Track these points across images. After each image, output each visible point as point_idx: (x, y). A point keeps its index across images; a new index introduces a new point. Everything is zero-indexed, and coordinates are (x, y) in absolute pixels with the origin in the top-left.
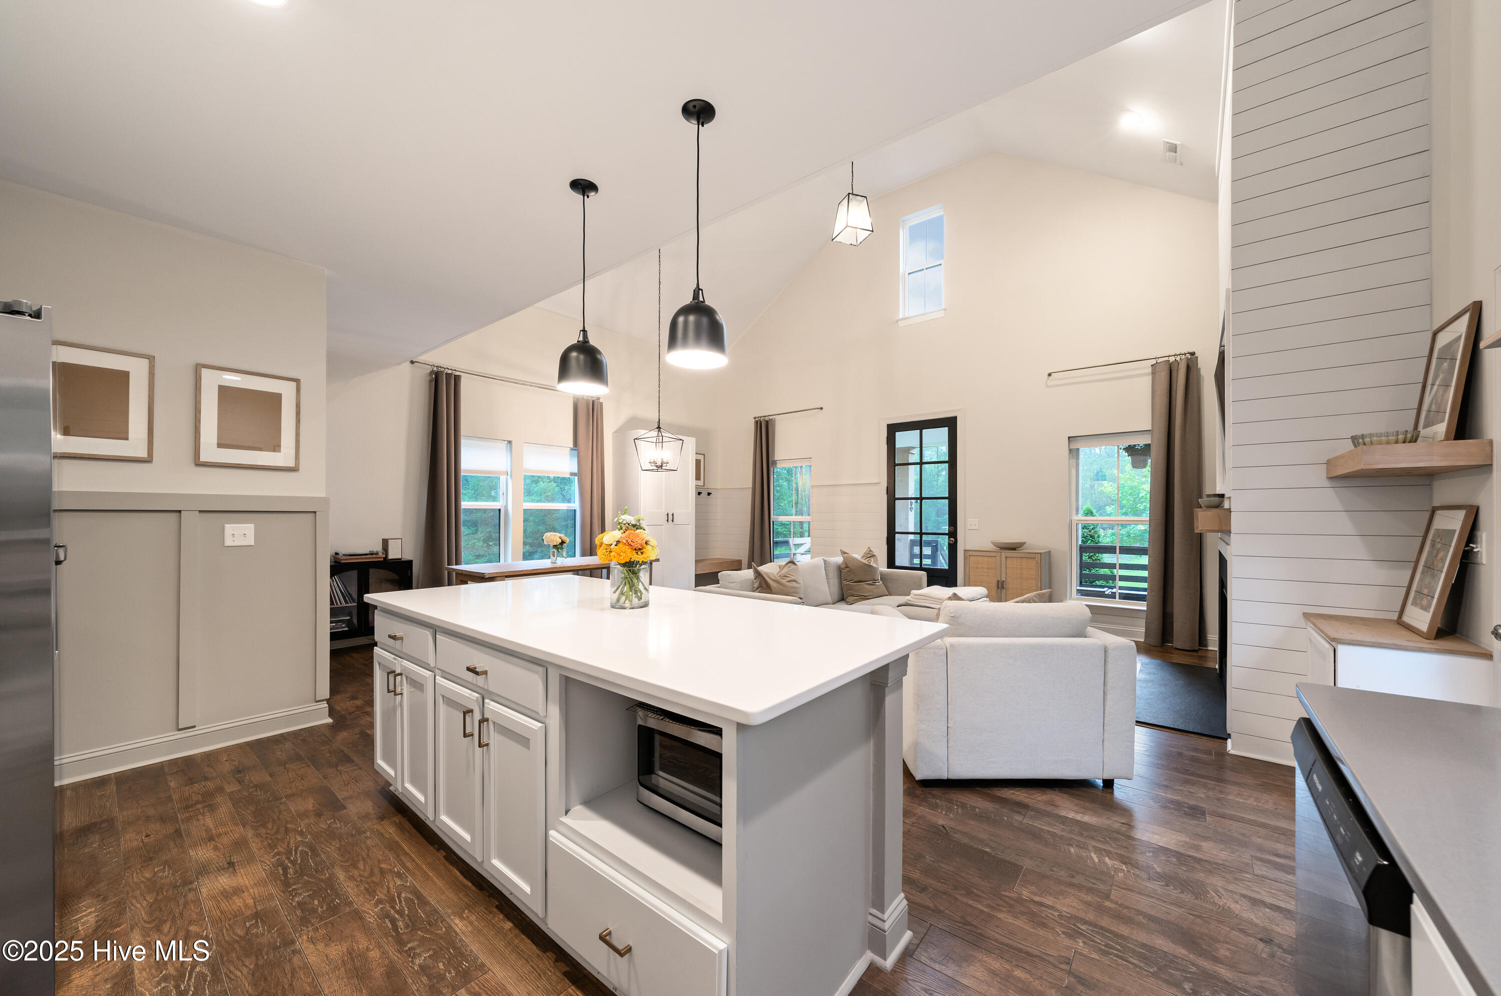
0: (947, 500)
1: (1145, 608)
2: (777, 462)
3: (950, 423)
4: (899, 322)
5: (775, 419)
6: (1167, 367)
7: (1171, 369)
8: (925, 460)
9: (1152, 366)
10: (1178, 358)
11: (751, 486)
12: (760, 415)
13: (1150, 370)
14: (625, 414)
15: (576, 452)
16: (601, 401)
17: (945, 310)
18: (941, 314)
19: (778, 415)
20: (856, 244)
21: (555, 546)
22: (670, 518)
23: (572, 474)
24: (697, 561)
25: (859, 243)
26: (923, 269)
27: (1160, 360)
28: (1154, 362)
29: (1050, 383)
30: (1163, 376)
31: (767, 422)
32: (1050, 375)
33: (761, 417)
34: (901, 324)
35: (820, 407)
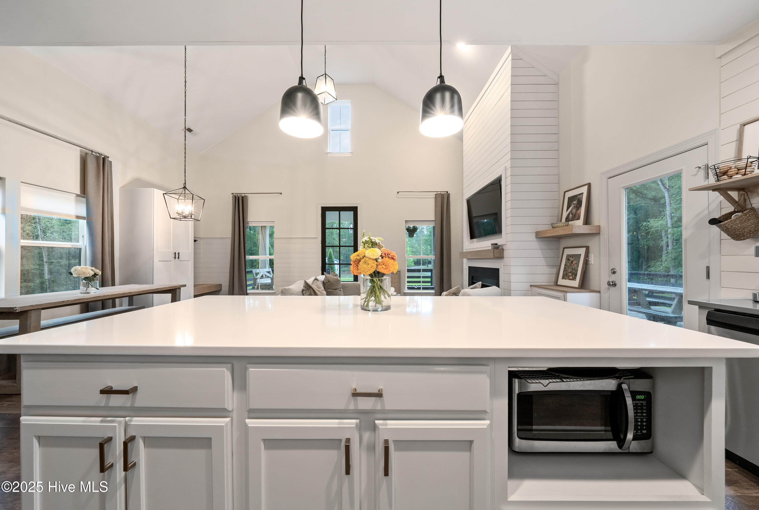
0: (353, 247)
1: (434, 292)
2: (249, 222)
3: (354, 210)
4: (328, 154)
5: (248, 196)
6: (441, 196)
7: (442, 196)
8: (341, 226)
9: (435, 194)
10: (444, 193)
11: (230, 236)
12: (237, 193)
13: (434, 196)
14: (130, 176)
15: (85, 199)
16: (110, 159)
17: (352, 153)
18: (350, 155)
19: (251, 193)
20: (324, 104)
21: (86, 279)
22: (177, 256)
23: (78, 217)
24: (195, 286)
25: (326, 103)
26: (339, 130)
27: (438, 193)
28: (436, 193)
29: (398, 196)
30: (439, 199)
31: (242, 197)
32: (398, 193)
33: (238, 194)
34: (329, 155)
35: (280, 192)
